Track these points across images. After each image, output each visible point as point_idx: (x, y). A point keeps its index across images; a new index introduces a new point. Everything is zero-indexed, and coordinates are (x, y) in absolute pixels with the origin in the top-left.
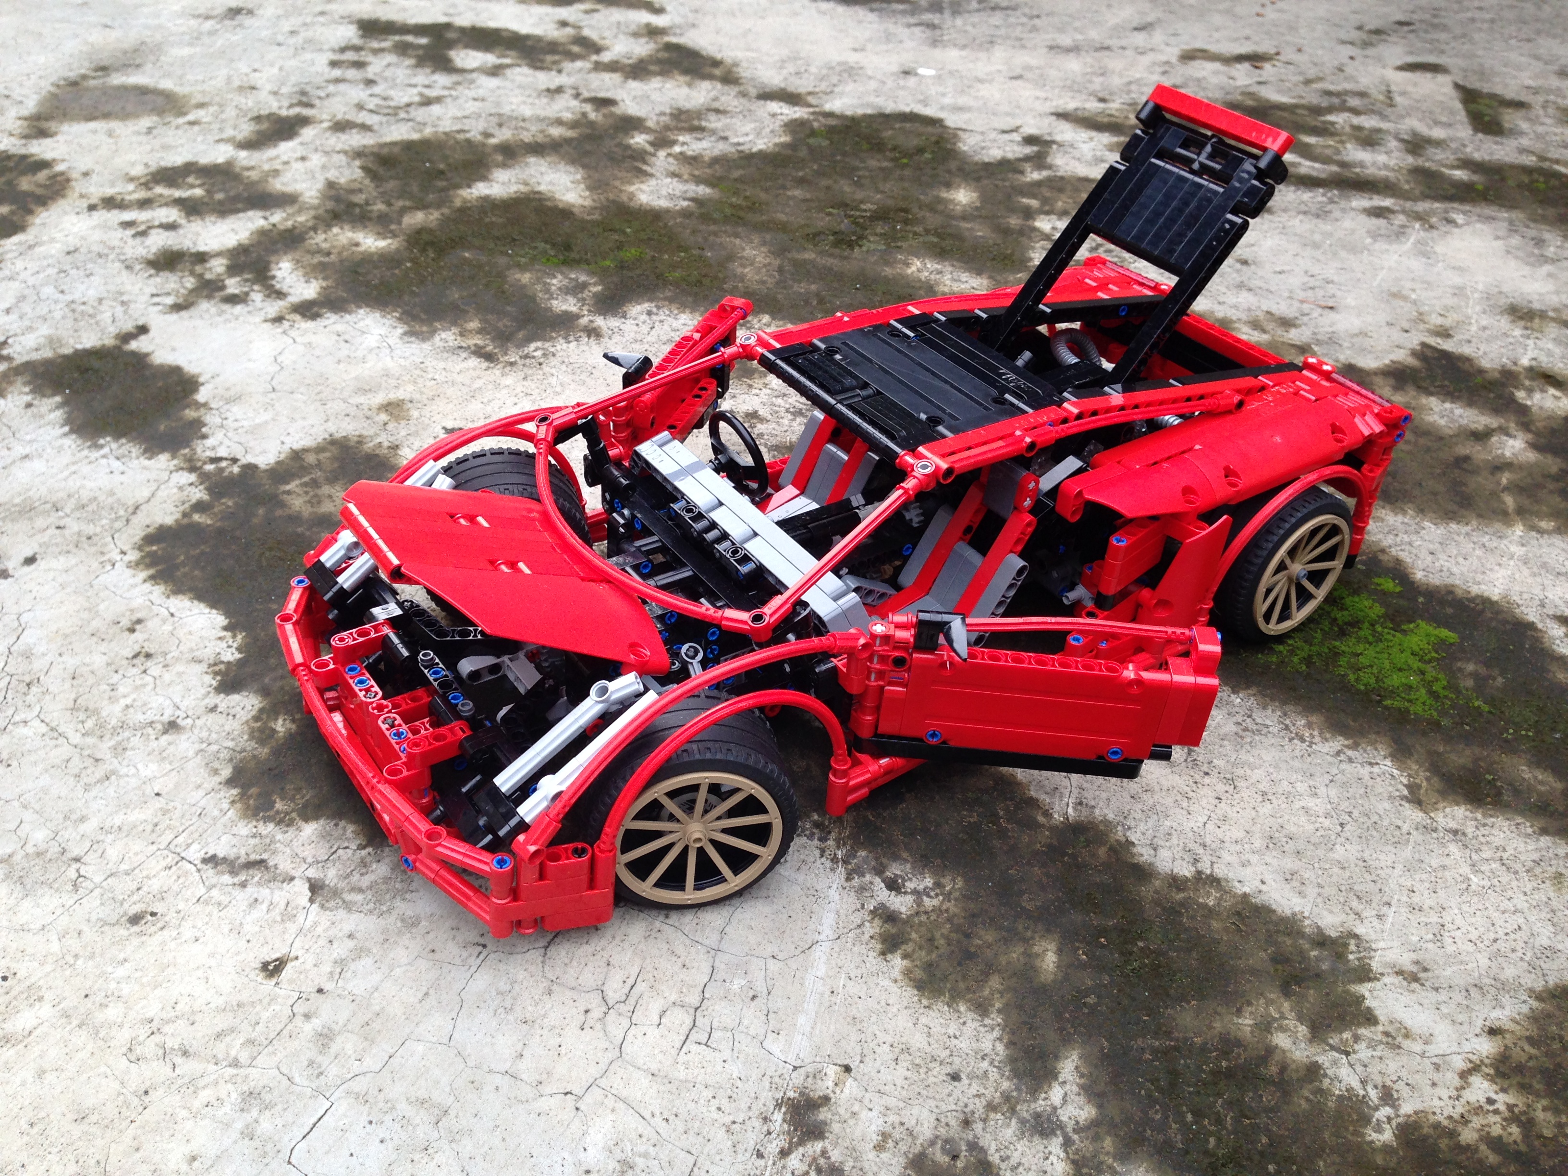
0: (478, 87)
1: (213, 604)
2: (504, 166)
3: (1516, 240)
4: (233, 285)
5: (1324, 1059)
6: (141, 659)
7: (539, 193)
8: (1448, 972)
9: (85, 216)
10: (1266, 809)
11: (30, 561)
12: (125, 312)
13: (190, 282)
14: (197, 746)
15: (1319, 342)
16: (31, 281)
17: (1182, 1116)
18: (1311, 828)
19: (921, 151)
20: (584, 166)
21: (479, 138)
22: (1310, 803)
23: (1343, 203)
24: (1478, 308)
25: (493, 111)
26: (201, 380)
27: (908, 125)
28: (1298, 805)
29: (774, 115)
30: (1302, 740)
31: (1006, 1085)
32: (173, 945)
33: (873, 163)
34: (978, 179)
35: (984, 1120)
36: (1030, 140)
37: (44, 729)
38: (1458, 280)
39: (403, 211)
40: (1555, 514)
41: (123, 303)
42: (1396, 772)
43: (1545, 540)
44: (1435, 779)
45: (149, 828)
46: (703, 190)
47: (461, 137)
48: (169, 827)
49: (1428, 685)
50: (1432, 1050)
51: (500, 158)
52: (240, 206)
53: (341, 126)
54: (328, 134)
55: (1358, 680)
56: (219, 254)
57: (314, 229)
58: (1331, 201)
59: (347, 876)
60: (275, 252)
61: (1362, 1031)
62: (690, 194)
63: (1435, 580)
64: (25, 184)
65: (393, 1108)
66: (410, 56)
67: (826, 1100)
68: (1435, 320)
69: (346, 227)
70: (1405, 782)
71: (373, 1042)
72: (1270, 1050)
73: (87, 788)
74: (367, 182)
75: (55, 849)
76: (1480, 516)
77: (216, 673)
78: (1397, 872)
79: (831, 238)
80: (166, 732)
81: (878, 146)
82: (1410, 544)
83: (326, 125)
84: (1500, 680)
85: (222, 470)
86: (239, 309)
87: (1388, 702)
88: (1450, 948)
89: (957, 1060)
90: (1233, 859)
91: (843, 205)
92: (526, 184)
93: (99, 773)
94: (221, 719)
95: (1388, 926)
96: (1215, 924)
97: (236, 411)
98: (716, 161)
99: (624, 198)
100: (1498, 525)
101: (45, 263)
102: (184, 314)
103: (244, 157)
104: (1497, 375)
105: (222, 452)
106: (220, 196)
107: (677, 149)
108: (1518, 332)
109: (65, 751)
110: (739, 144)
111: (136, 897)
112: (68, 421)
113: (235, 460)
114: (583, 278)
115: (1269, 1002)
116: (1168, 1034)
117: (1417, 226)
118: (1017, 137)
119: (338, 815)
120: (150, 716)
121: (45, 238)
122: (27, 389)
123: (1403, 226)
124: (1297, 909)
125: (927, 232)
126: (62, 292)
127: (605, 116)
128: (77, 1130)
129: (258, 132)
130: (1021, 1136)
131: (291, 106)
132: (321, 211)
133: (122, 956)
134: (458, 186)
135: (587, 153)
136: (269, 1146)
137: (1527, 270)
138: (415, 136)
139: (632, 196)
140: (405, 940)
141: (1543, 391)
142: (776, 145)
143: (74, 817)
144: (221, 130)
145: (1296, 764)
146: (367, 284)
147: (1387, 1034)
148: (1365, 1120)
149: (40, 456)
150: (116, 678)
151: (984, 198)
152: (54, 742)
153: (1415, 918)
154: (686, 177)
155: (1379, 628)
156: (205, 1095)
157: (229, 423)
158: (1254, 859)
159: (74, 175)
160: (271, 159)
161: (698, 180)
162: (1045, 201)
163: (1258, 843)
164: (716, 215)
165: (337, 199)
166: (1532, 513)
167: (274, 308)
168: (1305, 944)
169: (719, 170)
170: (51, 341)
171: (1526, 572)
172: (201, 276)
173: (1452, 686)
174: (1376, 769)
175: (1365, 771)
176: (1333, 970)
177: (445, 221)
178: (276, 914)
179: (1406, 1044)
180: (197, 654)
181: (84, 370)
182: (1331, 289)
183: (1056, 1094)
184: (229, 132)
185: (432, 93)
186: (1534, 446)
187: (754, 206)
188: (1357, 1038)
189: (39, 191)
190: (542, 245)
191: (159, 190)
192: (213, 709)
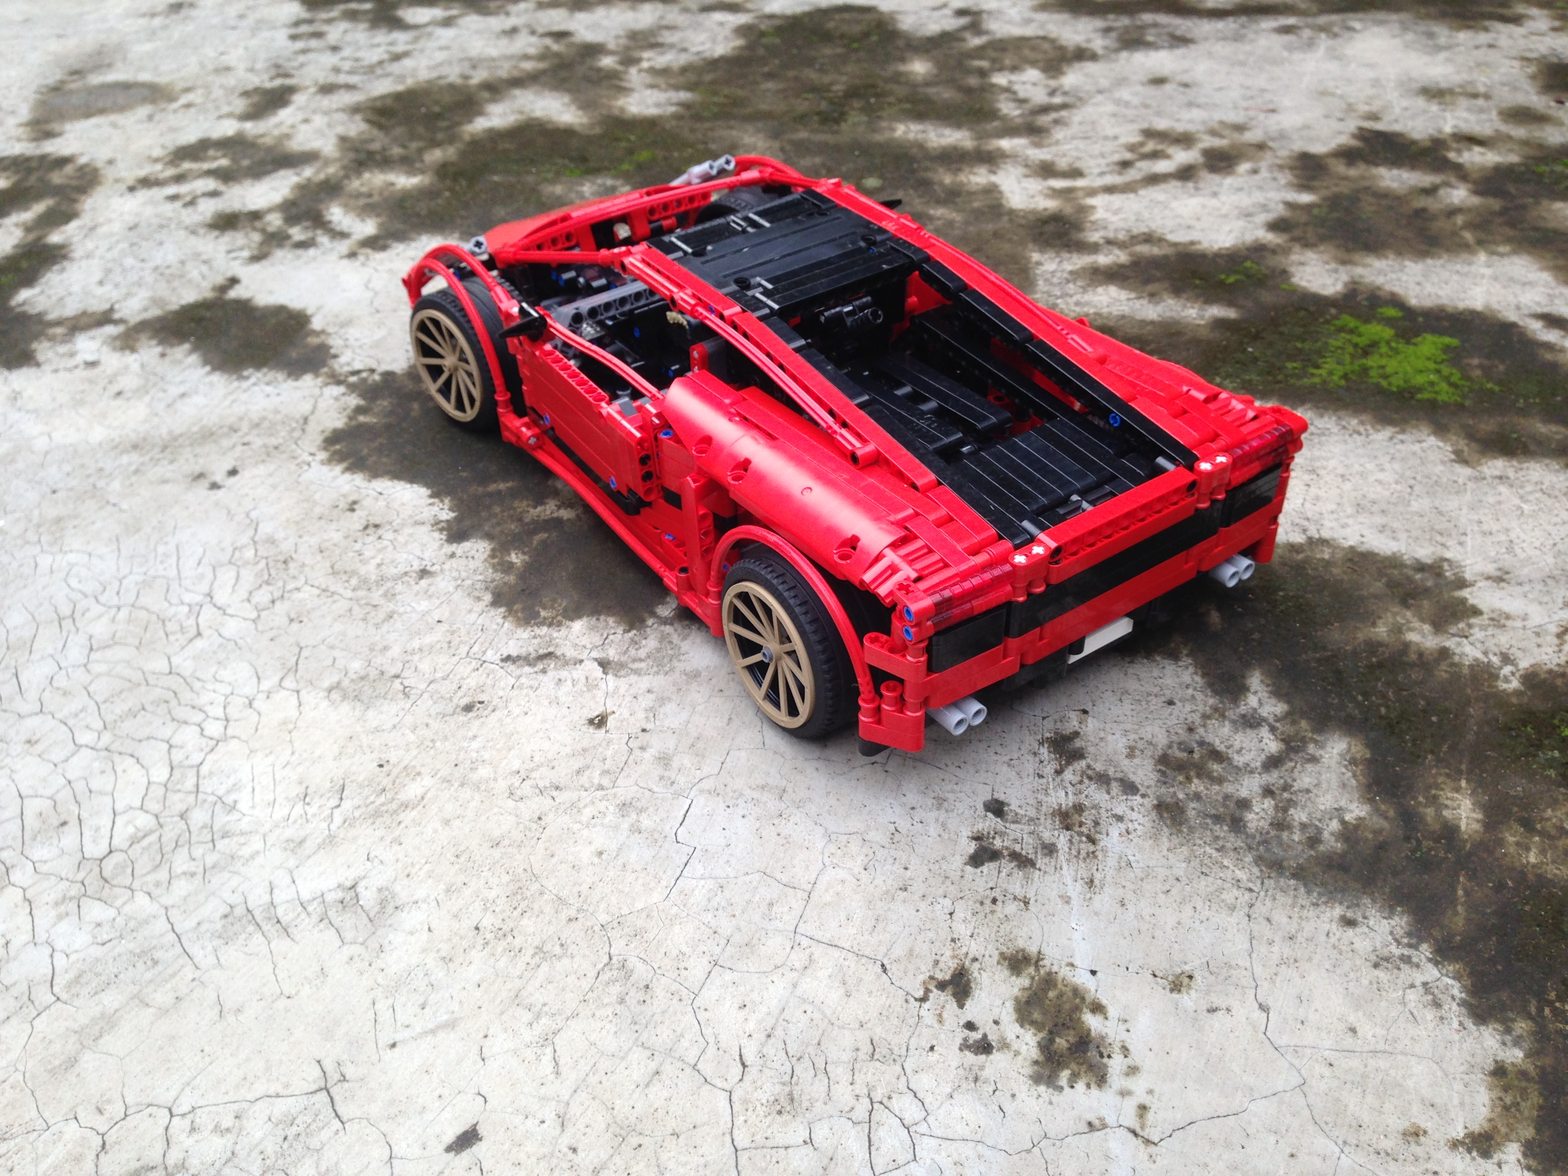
0: (439, 38)
1: (412, 480)
2: (494, 100)
3: (1410, 36)
4: (297, 233)
5: (1450, 643)
6: (371, 530)
7: (537, 119)
8: (1525, 571)
9: (128, 196)
10: (1347, 486)
11: (233, 472)
12: (211, 268)
13: (257, 237)
14: (454, 584)
15: (1272, 139)
16: (109, 256)
17: (1355, 698)
18: (1387, 493)
19: (866, 35)
20: (568, 91)
21: (459, 81)
22: (1381, 476)
23: (1254, 27)
24: (1396, 94)
25: (462, 56)
26: (309, 312)
27: (846, 16)
28: (1372, 479)
29: (721, 24)
30: (1359, 434)
31: (1211, 701)
32: (508, 720)
33: (828, 51)
34: (927, 51)
35: (1204, 726)
36: (961, 13)
37: (317, 592)
38: (1371, 74)
39: (420, 151)
40: (1509, 240)
41: (205, 262)
42: (1441, 444)
43: (1506, 261)
44: (1473, 445)
45: (445, 646)
46: (684, 96)
47: (442, 82)
48: (461, 642)
49: (1447, 379)
50: (1530, 624)
51: (486, 95)
52: (269, 167)
53: (327, 89)
54: (319, 97)
55: (1390, 384)
56: (270, 210)
57: (347, 177)
58: (1243, 26)
59: (625, 653)
60: (321, 201)
61: (1473, 621)
62: (675, 100)
63: (1428, 303)
64: (57, 178)
65: (741, 795)
66: (362, 21)
67: (1076, 734)
68: (1364, 108)
69: (376, 171)
70: (1450, 449)
71: (703, 756)
72: (1407, 645)
73: (377, 626)
74: (375, 132)
75: (373, 674)
76: (1448, 250)
77: (441, 530)
78: (1465, 510)
79: (816, 118)
80: (421, 578)
81: (827, 37)
82: (1399, 280)
83: (313, 90)
84: (1501, 368)
85: (364, 380)
86: (312, 252)
87: (1419, 396)
88: (1522, 556)
89: (1167, 692)
90: (1334, 524)
91: (814, 89)
92: (521, 112)
93: (381, 615)
94: (463, 561)
95: (1469, 549)
96: (1335, 571)
97: (353, 333)
98: (684, 70)
99: (616, 112)
100: (1465, 256)
101: (114, 239)
102: (264, 263)
103: (250, 128)
104: (1428, 144)
105: (358, 366)
106: (246, 163)
107: (645, 65)
108: (1434, 108)
109: (343, 605)
110: (698, 53)
111: (460, 694)
112: (206, 362)
113: (372, 371)
114: (609, 182)
115: (1395, 615)
116: (1324, 648)
117: (1323, 36)
118: (948, 12)
119: (596, 612)
120: (402, 569)
121: (101, 220)
122: (154, 342)
123: (1311, 39)
124: (1395, 549)
125: (900, 101)
126: (143, 260)
127: (567, 46)
128: (497, 853)
129: (254, 105)
130: (1236, 731)
131: (272, 79)
132: (345, 162)
133: (470, 734)
134: (459, 124)
135: (564, 80)
136: (656, 835)
137: (1426, 59)
138: (400, 88)
139: (622, 110)
140: (694, 686)
141: (1470, 150)
142: (734, 48)
143: (378, 648)
144: (217, 108)
145: (1361, 451)
146: (418, 215)
147: (1492, 619)
148: (1495, 677)
149: (196, 393)
150: (358, 546)
151: (941, 65)
152: (330, 599)
153: (1489, 540)
154: (663, 86)
155: (1393, 344)
156: (588, 812)
157: (351, 342)
158: (1350, 521)
159: (99, 164)
160: (277, 126)
161: (677, 88)
162: (994, 61)
163: (1350, 510)
164: (706, 114)
165: (356, 150)
166: (1489, 242)
167: (344, 246)
168: (1411, 573)
169: (692, 77)
170: (155, 301)
171: (1498, 286)
172: (263, 231)
173: (1466, 377)
174: (1424, 445)
175: (1416, 447)
176: (1437, 585)
177: (463, 154)
178: (581, 685)
179: (1509, 623)
180: (418, 518)
181: (200, 320)
182: (1268, 96)
183: (1252, 701)
184: (226, 109)
185: (400, 48)
186: (1476, 192)
187: (736, 102)
188: (1470, 626)
189: (74, 183)
190: (560, 161)
191: (187, 165)
192: (453, 555)
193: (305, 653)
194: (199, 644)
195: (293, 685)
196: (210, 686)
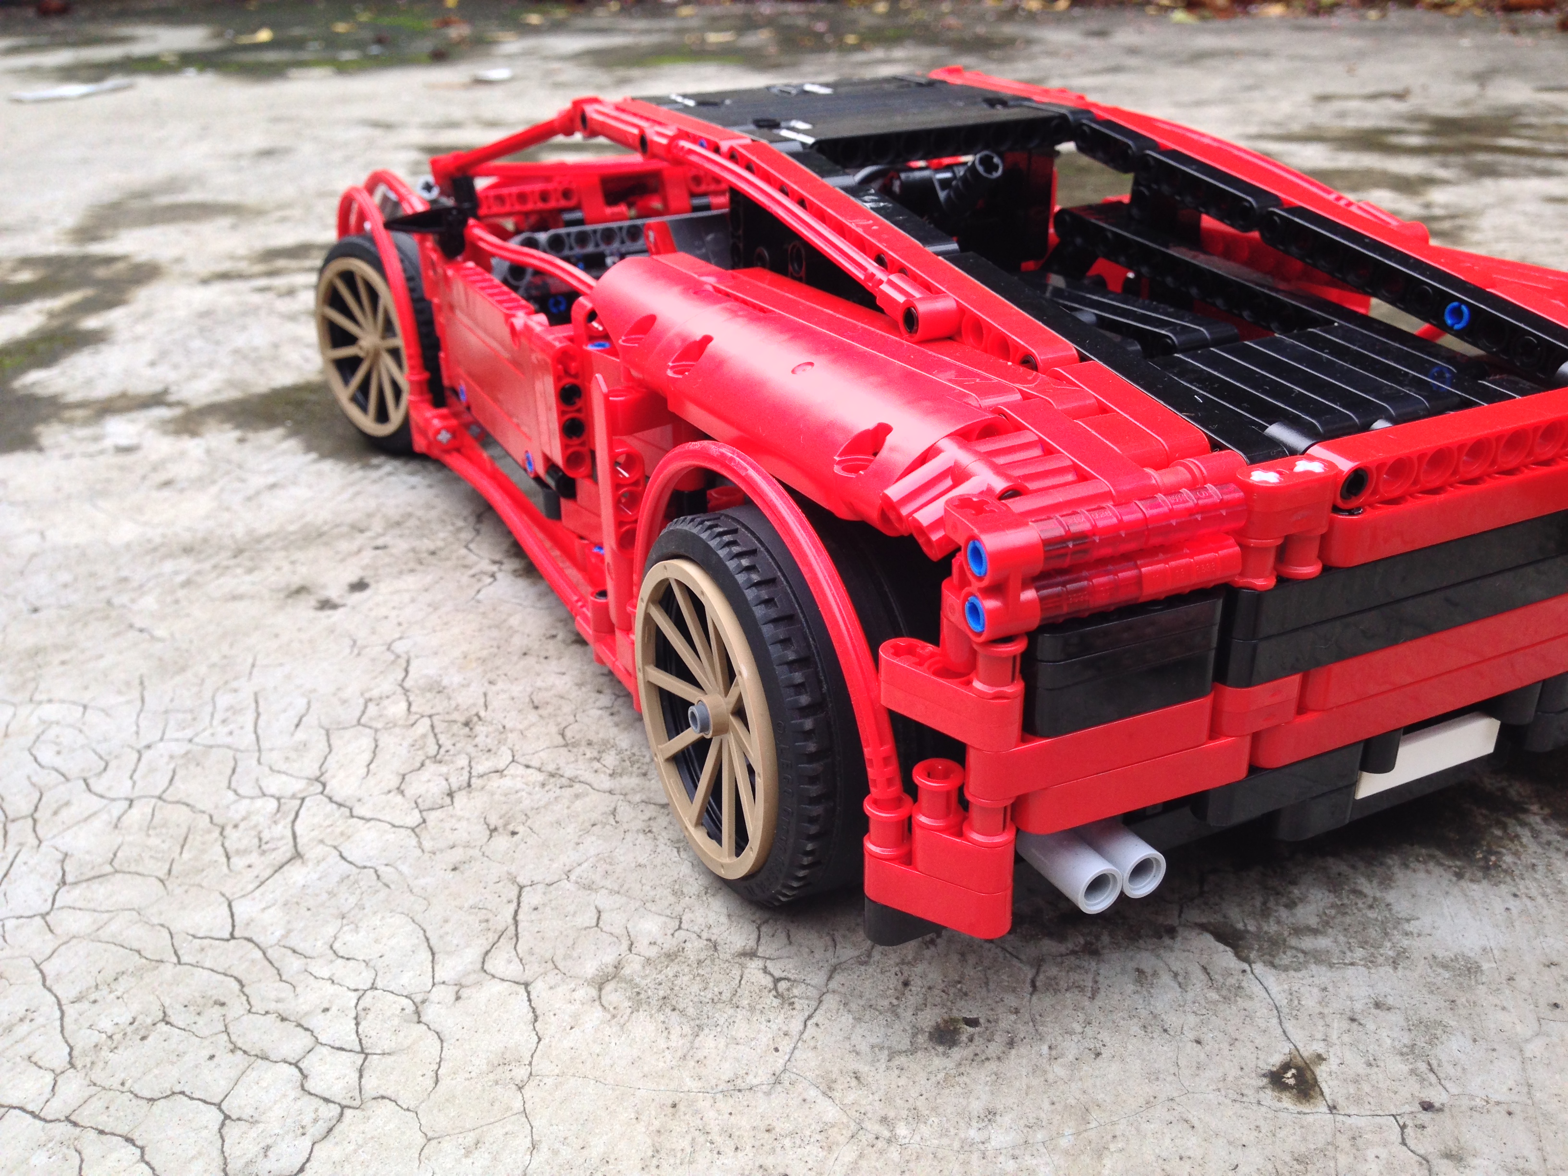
9: (199, 288)
11: (360, 586)
16: (167, 339)
32: (1059, 1070)
37: (540, 777)
64: (102, 273)
101: (176, 324)
109: (596, 803)
112: (309, 449)
121: (159, 307)
122: (227, 426)
126: (217, 344)
133: (977, 1106)
149: (294, 483)
152: (568, 792)
159: (162, 262)
170: (232, 383)
181: (300, 404)
189: (125, 277)
191: (280, 263)
193: (530, 898)
194: (297, 874)
195: (513, 970)
196: (321, 969)
